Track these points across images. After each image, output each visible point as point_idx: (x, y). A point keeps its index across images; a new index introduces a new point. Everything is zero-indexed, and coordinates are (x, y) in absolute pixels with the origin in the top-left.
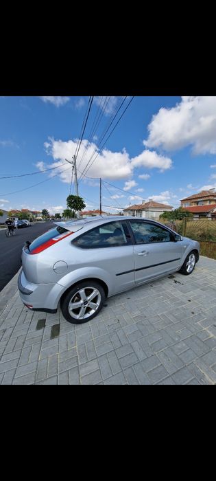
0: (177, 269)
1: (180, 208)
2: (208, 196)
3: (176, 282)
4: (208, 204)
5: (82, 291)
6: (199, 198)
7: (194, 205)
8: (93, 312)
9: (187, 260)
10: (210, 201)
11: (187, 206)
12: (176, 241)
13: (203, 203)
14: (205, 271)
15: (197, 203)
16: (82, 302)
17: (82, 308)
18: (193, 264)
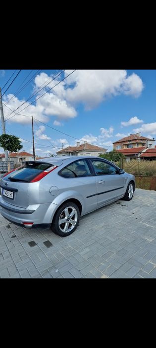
0: (122, 196)
1: (114, 150)
2: (136, 140)
3: (122, 205)
4: (136, 147)
5: (66, 210)
6: (129, 141)
7: (125, 148)
8: (73, 227)
9: (128, 189)
10: (138, 144)
11: (119, 148)
12: (120, 174)
13: (132, 145)
14: (140, 197)
15: (127, 145)
16: (66, 218)
17: (66, 224)
18: (132, 192)
